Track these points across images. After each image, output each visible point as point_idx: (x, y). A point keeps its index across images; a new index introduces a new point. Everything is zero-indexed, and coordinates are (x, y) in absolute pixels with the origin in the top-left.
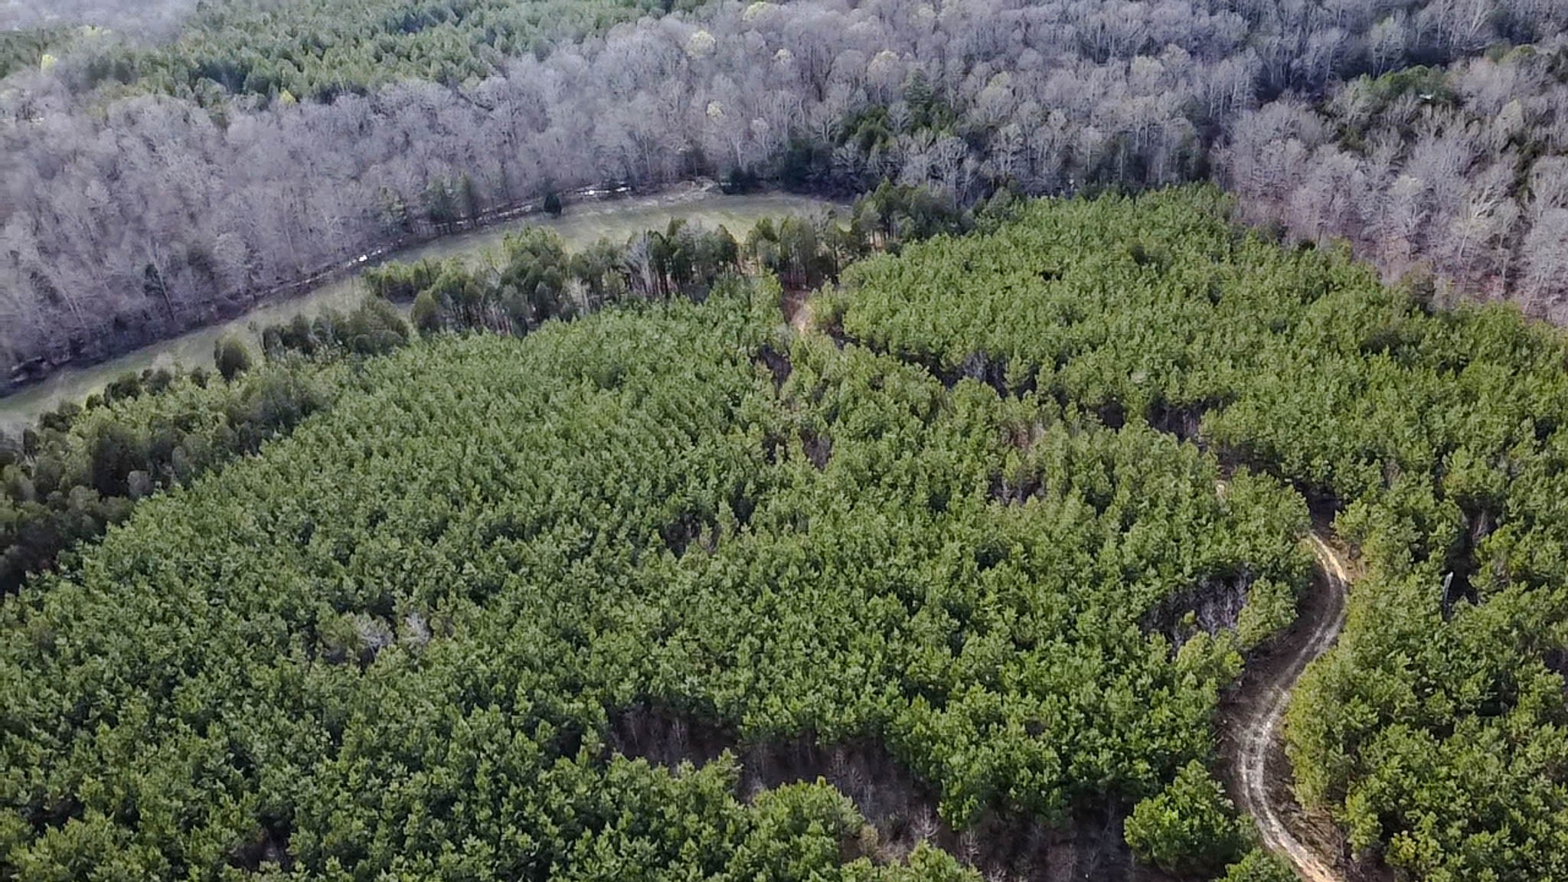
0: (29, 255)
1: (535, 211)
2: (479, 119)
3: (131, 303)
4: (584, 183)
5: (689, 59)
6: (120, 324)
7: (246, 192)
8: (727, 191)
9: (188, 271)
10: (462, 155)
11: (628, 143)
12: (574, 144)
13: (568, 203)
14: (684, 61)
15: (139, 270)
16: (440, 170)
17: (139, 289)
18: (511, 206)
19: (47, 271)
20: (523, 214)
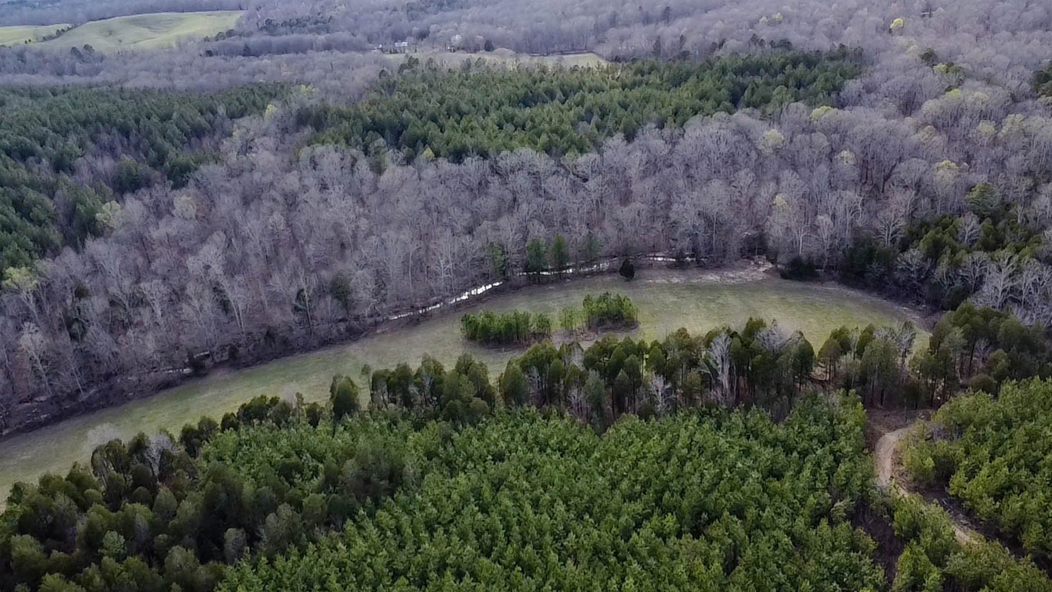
0: (217, 269)
1: (611, 271)
2: (574, 188)
3: (281, 317)
4: (654, 249)
5: (759, 153)
6: (270, 335)
7: (384, 236)
8: (784, 276)
9: (329, 298)
10: (558, 218)
11: (700, 222)
12: (653, 219)
13: (640, 267)
14: (753, 155)
15: (294, 290)
16: (539, 231)
17: (289, 309)
18: (589, 264)
19: (225, 284)
20: (601, 273)
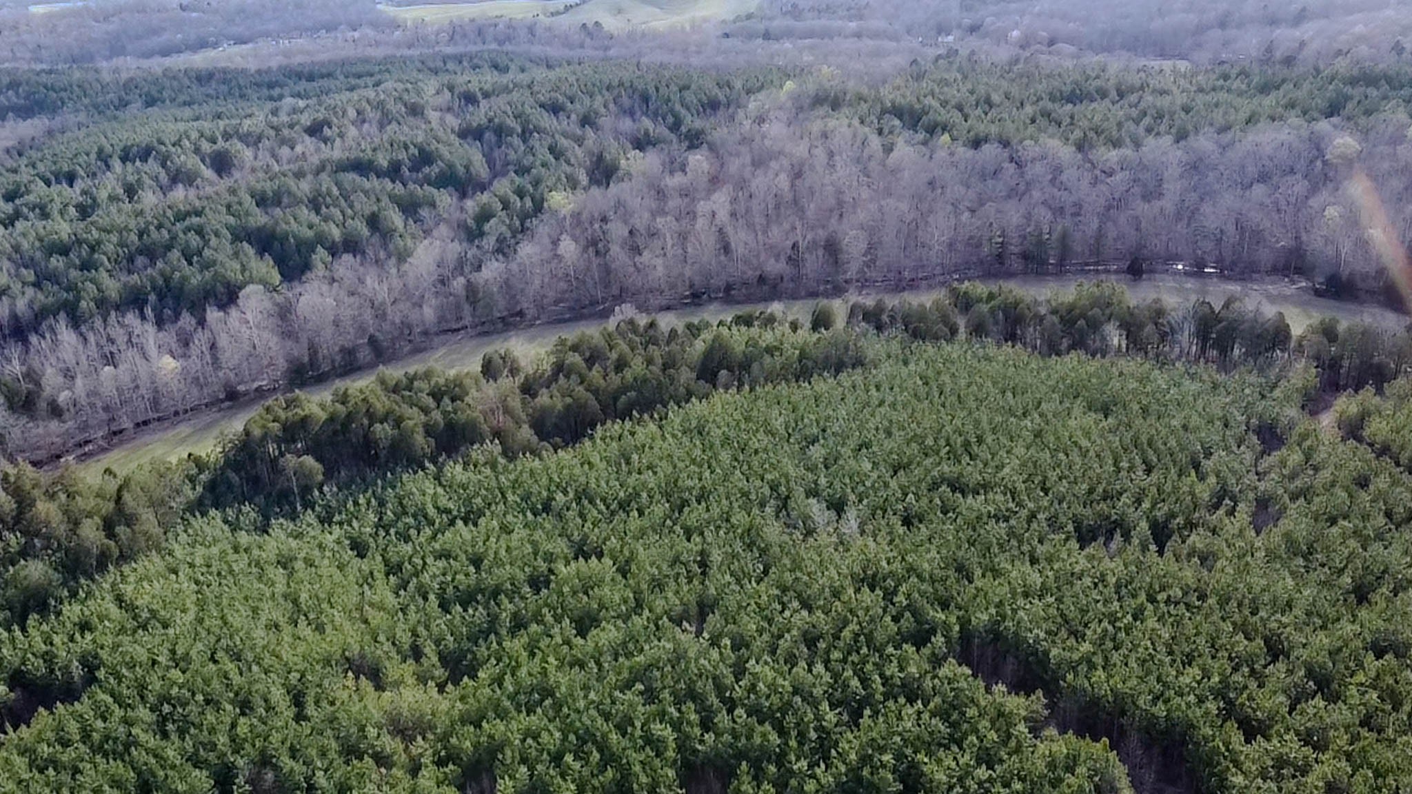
0: (723, 216)
1: (1117, 272)
2: (1095, 182)
3: (775, 267)
4: (1178, 258)
5: (1325, 163)
6: (762, 279)
7: (883, 203)
8: (1318, 293)
9: (821, 252)
10: (1069, 210)
11: (1231, 229)
12: (1178, 217)
13: (1152, 271)
14: (1319, 163)
15: (789, 243)
16: (1044, 215)
17: (783, 259)
18: (1097, 263)
19: (729, 230)
20: (1108, 272)
